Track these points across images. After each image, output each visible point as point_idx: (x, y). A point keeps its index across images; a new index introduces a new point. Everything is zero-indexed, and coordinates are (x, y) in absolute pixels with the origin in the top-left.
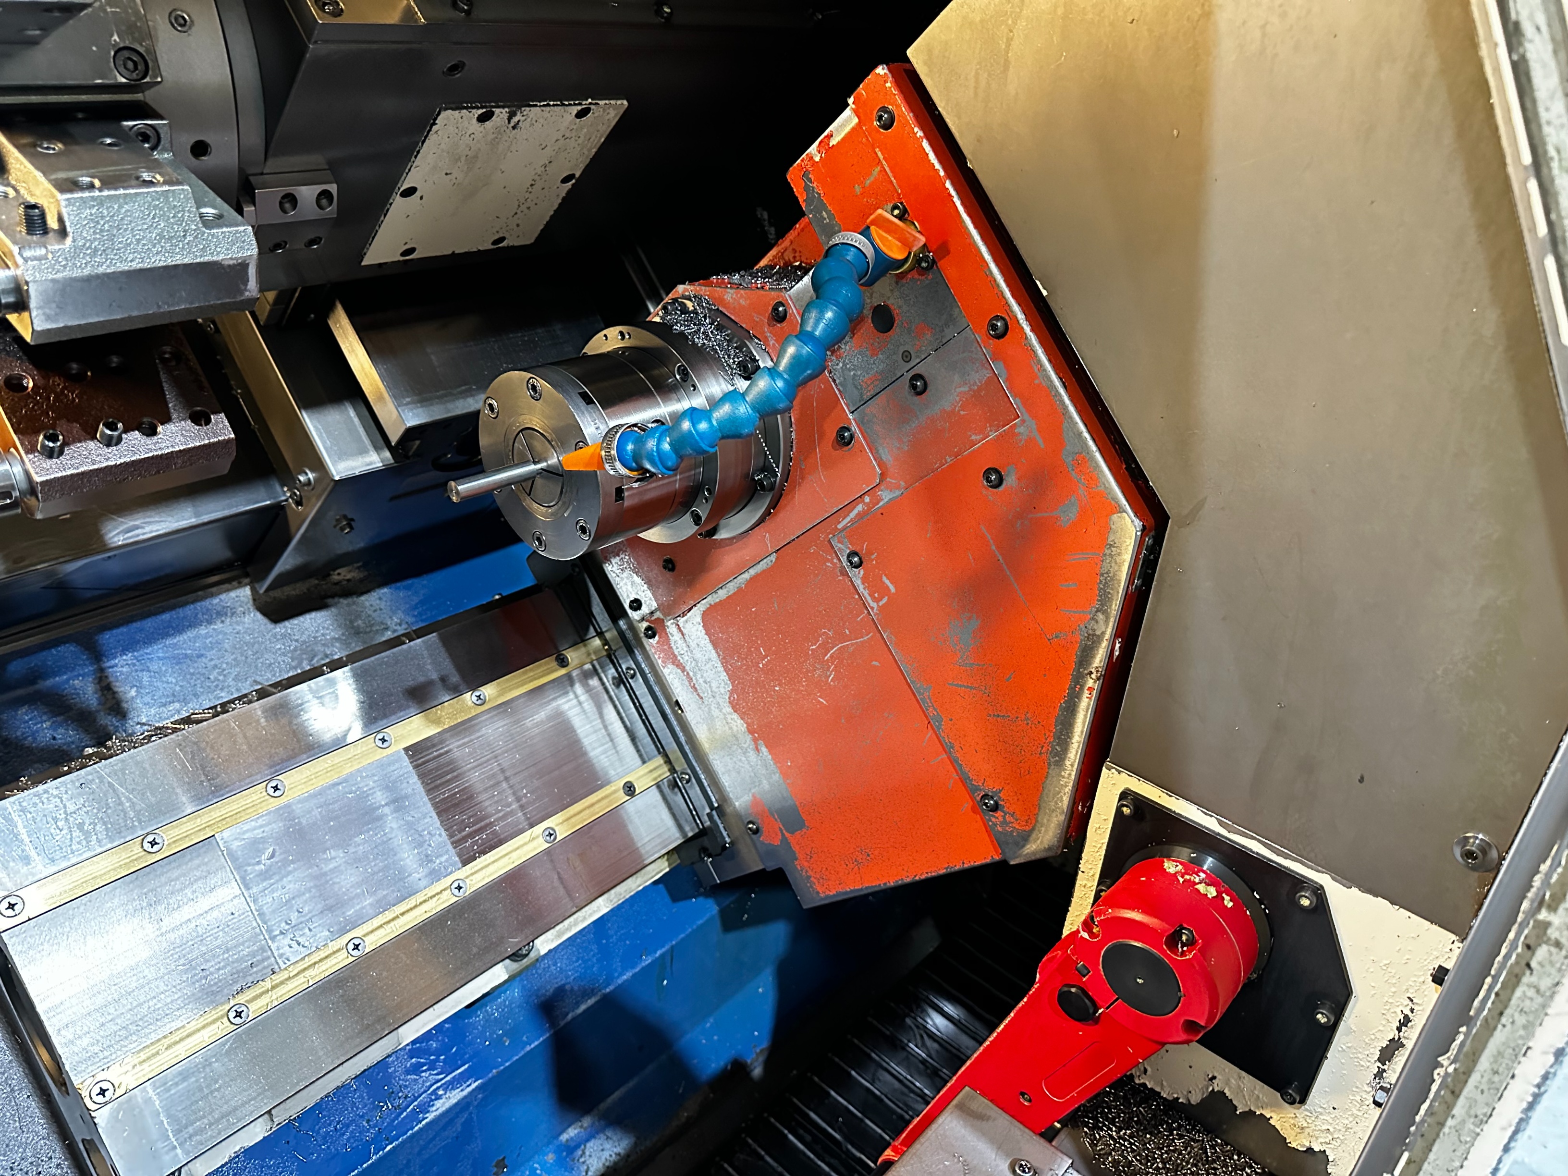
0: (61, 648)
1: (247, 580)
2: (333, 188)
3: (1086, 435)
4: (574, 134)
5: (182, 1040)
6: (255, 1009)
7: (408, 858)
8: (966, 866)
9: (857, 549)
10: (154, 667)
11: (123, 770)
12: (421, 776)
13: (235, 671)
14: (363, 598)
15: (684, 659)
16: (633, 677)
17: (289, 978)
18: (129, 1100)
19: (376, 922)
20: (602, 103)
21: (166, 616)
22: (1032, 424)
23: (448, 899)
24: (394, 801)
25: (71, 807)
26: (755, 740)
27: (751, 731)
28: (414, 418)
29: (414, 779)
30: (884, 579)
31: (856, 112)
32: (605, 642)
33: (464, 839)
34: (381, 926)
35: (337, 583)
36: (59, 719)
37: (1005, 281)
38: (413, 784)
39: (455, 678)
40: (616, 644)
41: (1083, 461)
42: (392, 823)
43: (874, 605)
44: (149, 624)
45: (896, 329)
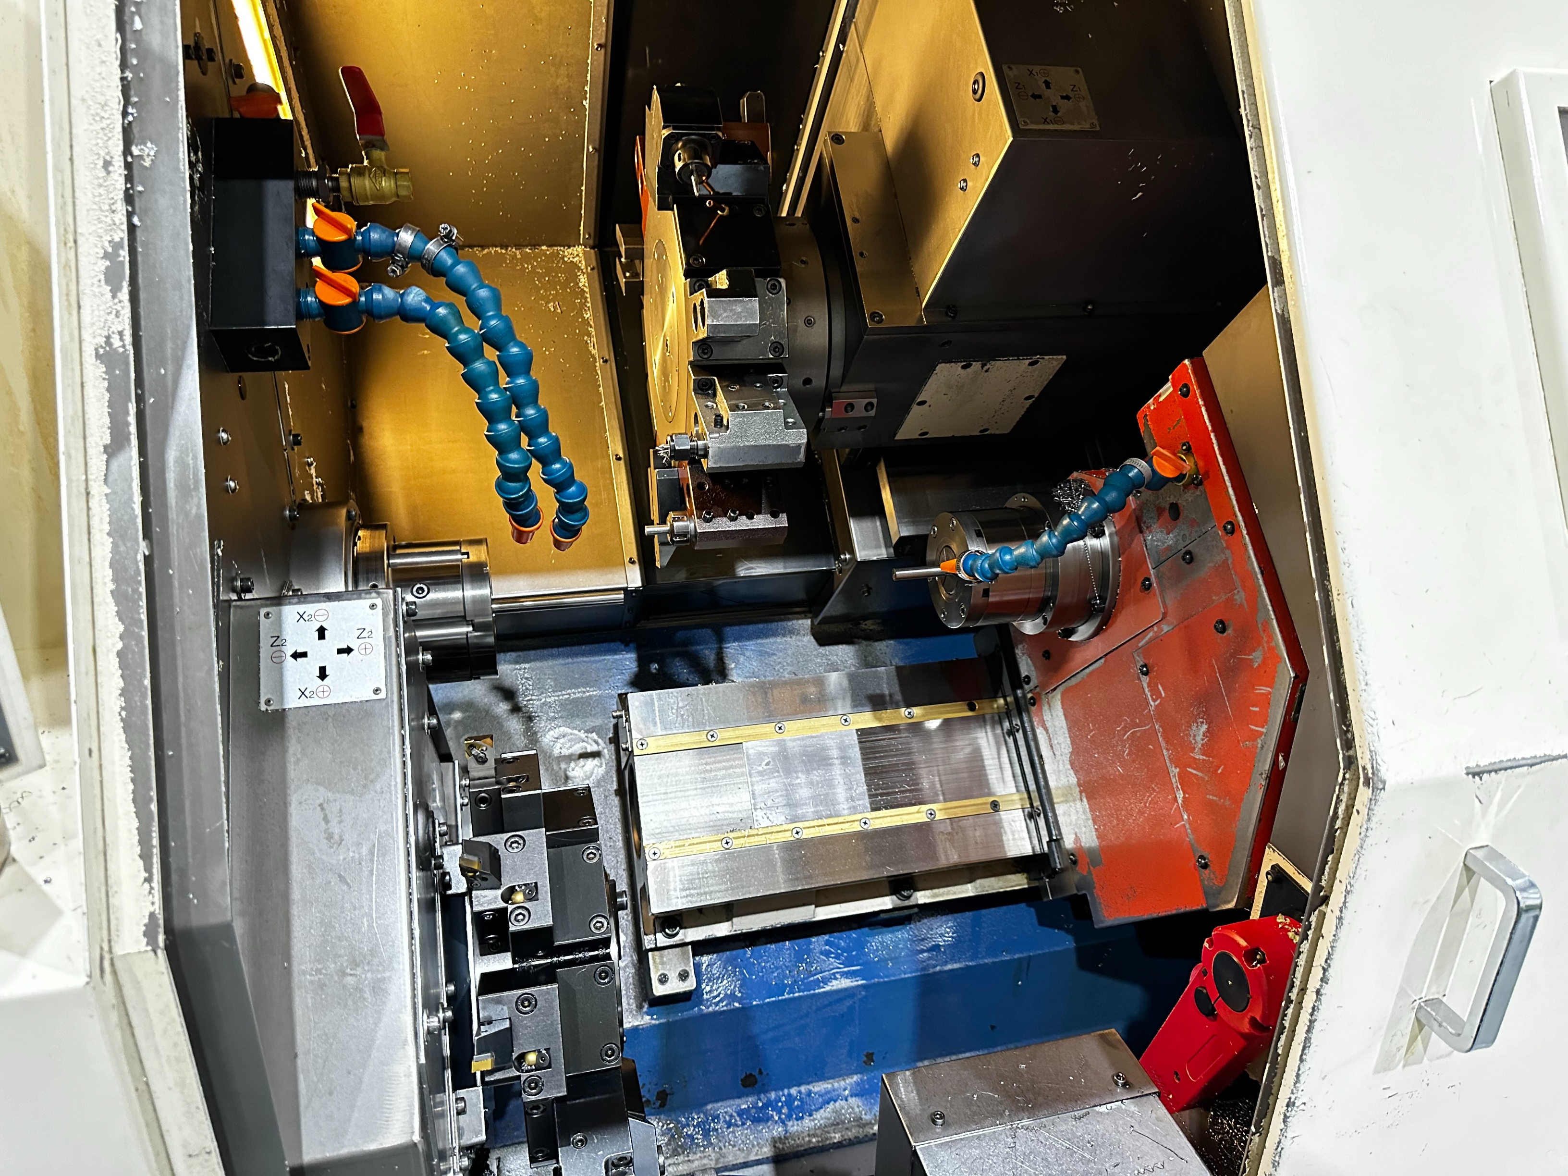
0: (704, 630)
1: (810, 615)
2: (875, 401)
3: (1270, 608)
4: (1029, 374)
5: (697, 844)
6: (736, 844)
7: (841, 793)
8: (1187, 909)
9: (1147, 662)
10: (748, 654)
11: (709, 694)
12: (861, 749)
13: (789, 668)
14: (876, 643)
15: (1048, 724)
16: (1018, 731)
17: (757, 835)
18: (665, 863)
19: (812, 823)
20: (1046, 357)
21: (761, 626)
22: (1242, 594)
23: (857, 827)
24: (842, 758)
25: (681, 705)
26: (1081, 792)
27: (1079, 785)
28: (906, 532)
29: (857, 749)
30: (1160, 686)
31: (1173, 385)
32: (1006, 703)
33: (876, 795)
34: (814, 827)
35: (864, 630)
36: (693, 670)
37: (1237, 500)
38: (856, 753)
39: (898, 697)
40: (1013, 707)
41: (1267, 623)
42: (837, 771)
43: (1152, 703)
44: (751, 628)
45: (1181, 519)
